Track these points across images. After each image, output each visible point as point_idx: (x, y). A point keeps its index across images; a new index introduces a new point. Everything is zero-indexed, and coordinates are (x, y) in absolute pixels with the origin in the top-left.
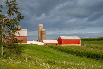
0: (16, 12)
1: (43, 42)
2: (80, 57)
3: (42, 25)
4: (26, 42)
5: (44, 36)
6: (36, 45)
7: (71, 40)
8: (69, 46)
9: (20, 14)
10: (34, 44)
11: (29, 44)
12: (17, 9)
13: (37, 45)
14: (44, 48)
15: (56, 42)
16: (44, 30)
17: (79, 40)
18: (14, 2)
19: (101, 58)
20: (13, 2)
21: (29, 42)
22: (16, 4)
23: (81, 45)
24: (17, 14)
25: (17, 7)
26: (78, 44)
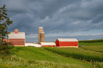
0: (5, 17)
1: (40, 44)
2: (68, 58)
3: (42, 28)
4: (24, 45)
5: (43, 38)
6: (33, 47)
7: (69, 42)
8: (65, 48)
9: (9, 19)
10: (31, 46)
11: (26, 47)
12: (6, 14)
13: (35, 47)
14: (40, 50)
15: (54, 44)
16: (43, 32)
17: (77, 42)
18: (4, 9)
19: (85, 58)
20: (2, 8)
21: (27, 45)
22: (6, 10)
23: (79, 47)
24: (6, 19)
25: (6, 13)
26: (76, 46)
